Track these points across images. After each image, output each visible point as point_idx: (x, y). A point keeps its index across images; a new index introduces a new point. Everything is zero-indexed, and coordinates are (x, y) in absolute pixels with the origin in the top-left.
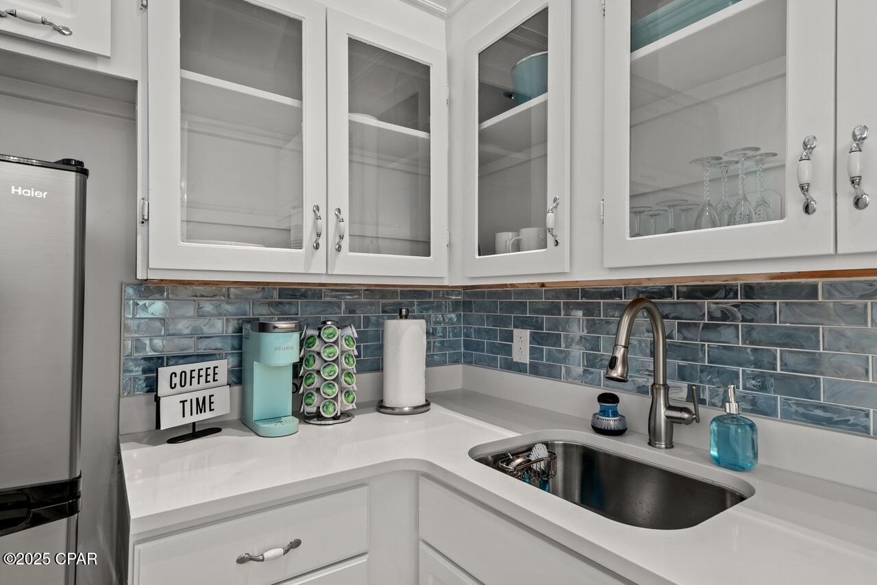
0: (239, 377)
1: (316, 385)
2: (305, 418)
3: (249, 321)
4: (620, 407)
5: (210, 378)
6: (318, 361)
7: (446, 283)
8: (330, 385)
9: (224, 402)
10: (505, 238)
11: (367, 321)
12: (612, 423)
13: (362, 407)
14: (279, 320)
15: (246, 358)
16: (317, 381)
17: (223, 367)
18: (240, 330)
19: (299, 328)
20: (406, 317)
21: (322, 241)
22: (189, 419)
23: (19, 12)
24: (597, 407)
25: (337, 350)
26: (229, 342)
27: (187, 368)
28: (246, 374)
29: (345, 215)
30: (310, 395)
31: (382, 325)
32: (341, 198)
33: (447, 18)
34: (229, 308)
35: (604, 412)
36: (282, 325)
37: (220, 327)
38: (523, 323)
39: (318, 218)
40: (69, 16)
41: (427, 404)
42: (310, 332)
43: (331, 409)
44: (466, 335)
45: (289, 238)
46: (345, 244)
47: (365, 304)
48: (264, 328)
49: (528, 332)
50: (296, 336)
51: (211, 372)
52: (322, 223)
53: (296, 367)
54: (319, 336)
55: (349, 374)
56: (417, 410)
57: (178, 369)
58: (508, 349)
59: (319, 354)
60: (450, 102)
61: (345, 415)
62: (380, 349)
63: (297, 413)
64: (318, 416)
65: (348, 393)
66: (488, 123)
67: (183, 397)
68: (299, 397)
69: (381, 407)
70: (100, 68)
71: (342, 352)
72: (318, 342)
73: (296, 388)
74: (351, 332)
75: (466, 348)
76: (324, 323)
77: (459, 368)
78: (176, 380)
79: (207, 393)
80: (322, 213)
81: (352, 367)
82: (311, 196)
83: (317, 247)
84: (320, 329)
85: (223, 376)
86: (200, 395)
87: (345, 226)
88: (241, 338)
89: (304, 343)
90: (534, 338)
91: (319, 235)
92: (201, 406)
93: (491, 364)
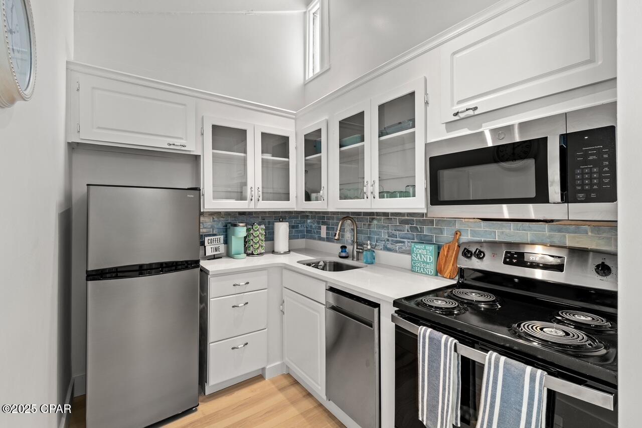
0: (226, 242)
1: (251, 244)
2: (248, 255)
3: (229, 223)
4: (347, 250)
5: (218, 241)
6: (252, 236)
7: (295, 210)
8: (256, 244)
9: (222, 249)
10: (313, 195)
11: (269, 222)
12: (344, 254)
13: (266, 253)
14: (240, 223)
15: (229, 236)
16: (252, 243)
17: (222, 237)
18: (226, 226)
19: (246, 226)
20: (282, 222)
21: (253, 198)
22: (213, 253)
23: (176, 144)
24: (340, 250)
25: (258, 232)
26: (222, 230)
27: (212, 238)
28: (229, 241)
29: (260, 189)
30: (250, 247)
31: (274, 224)
32: (259, 184)
33: (295, 119)
34: (222, 219)
35: (342, 252)
36: (241, 224)
37: (220, 225)
38: (324, 223)
39: (252, 191)
40: (185, 142)
41: (289, 251)
42: (249, 227)
43: (256, 251)
44: (307, 228)
45: (241, 197)
46: (261, 199)
47: (268, 217)
48: (235, 225)
49: (325, 226)
50: (245, 228)
51: (218, 239)
52: (253, 192)
53: (245, 238)
54: (252, 228)
55: (262, 240)
56: (285, 253)
57: (210, 238)
58: (320, 233)
59: (252, 234)
60: (296, 148)
61: (261, 254)
62: (273, 233)
63: (245, 252)
64: (252, 254)
65: (262, 246)
66: (308, 158)
67: (212, 246)
68: (246, 249)
69: (273, 252)
70: (192, 153)
71: (260, 233)
72: (252, 230)
73: (245, 245)
74: (263, 227)
75: (306, 233)
76: (254, 224)
77: (304, 240)
78: (209, 241)
79: (218, 246)
80: (253, 189)
81: (263, 238)
82: (250, 183)
83: (252, 200)
84: (252, 226)
85: (222, 241)
86: (216, 246)
87: (260, 193)
88: (226, 229)
89: (248, 230)
90: (328, 229)
91: (252, 196)
92: (216, 250)
93: (315, 239)
